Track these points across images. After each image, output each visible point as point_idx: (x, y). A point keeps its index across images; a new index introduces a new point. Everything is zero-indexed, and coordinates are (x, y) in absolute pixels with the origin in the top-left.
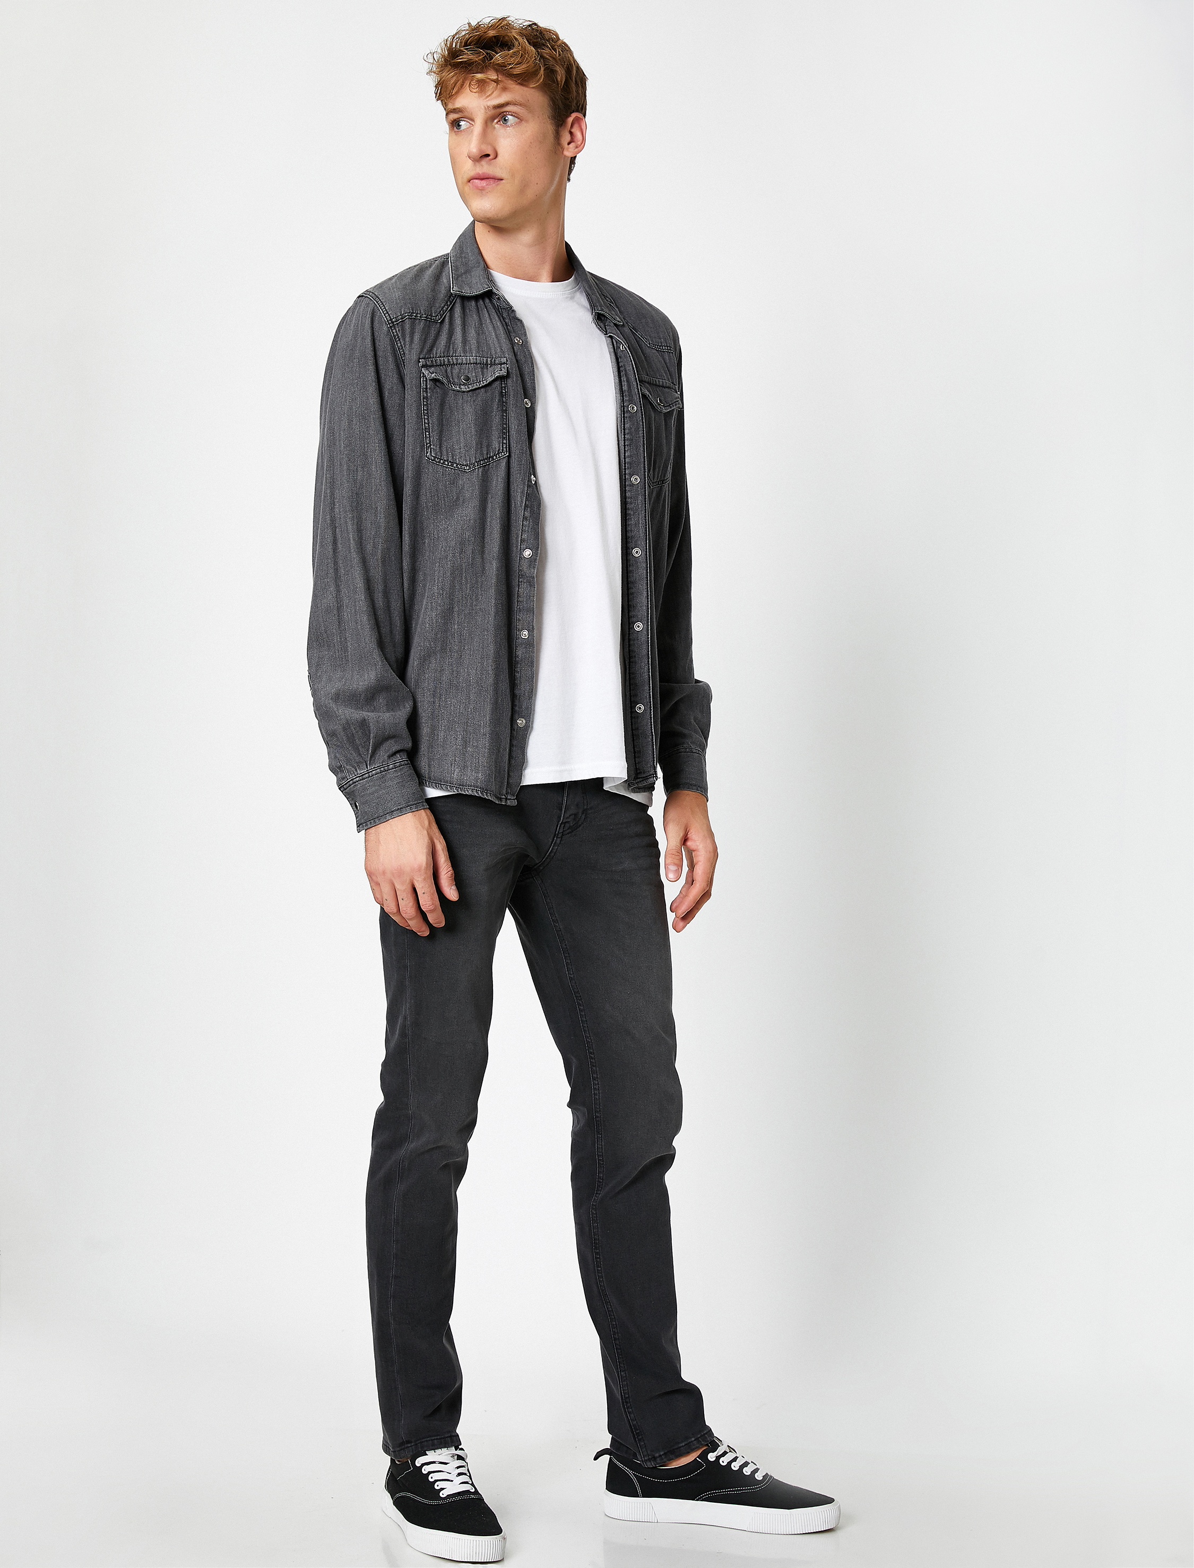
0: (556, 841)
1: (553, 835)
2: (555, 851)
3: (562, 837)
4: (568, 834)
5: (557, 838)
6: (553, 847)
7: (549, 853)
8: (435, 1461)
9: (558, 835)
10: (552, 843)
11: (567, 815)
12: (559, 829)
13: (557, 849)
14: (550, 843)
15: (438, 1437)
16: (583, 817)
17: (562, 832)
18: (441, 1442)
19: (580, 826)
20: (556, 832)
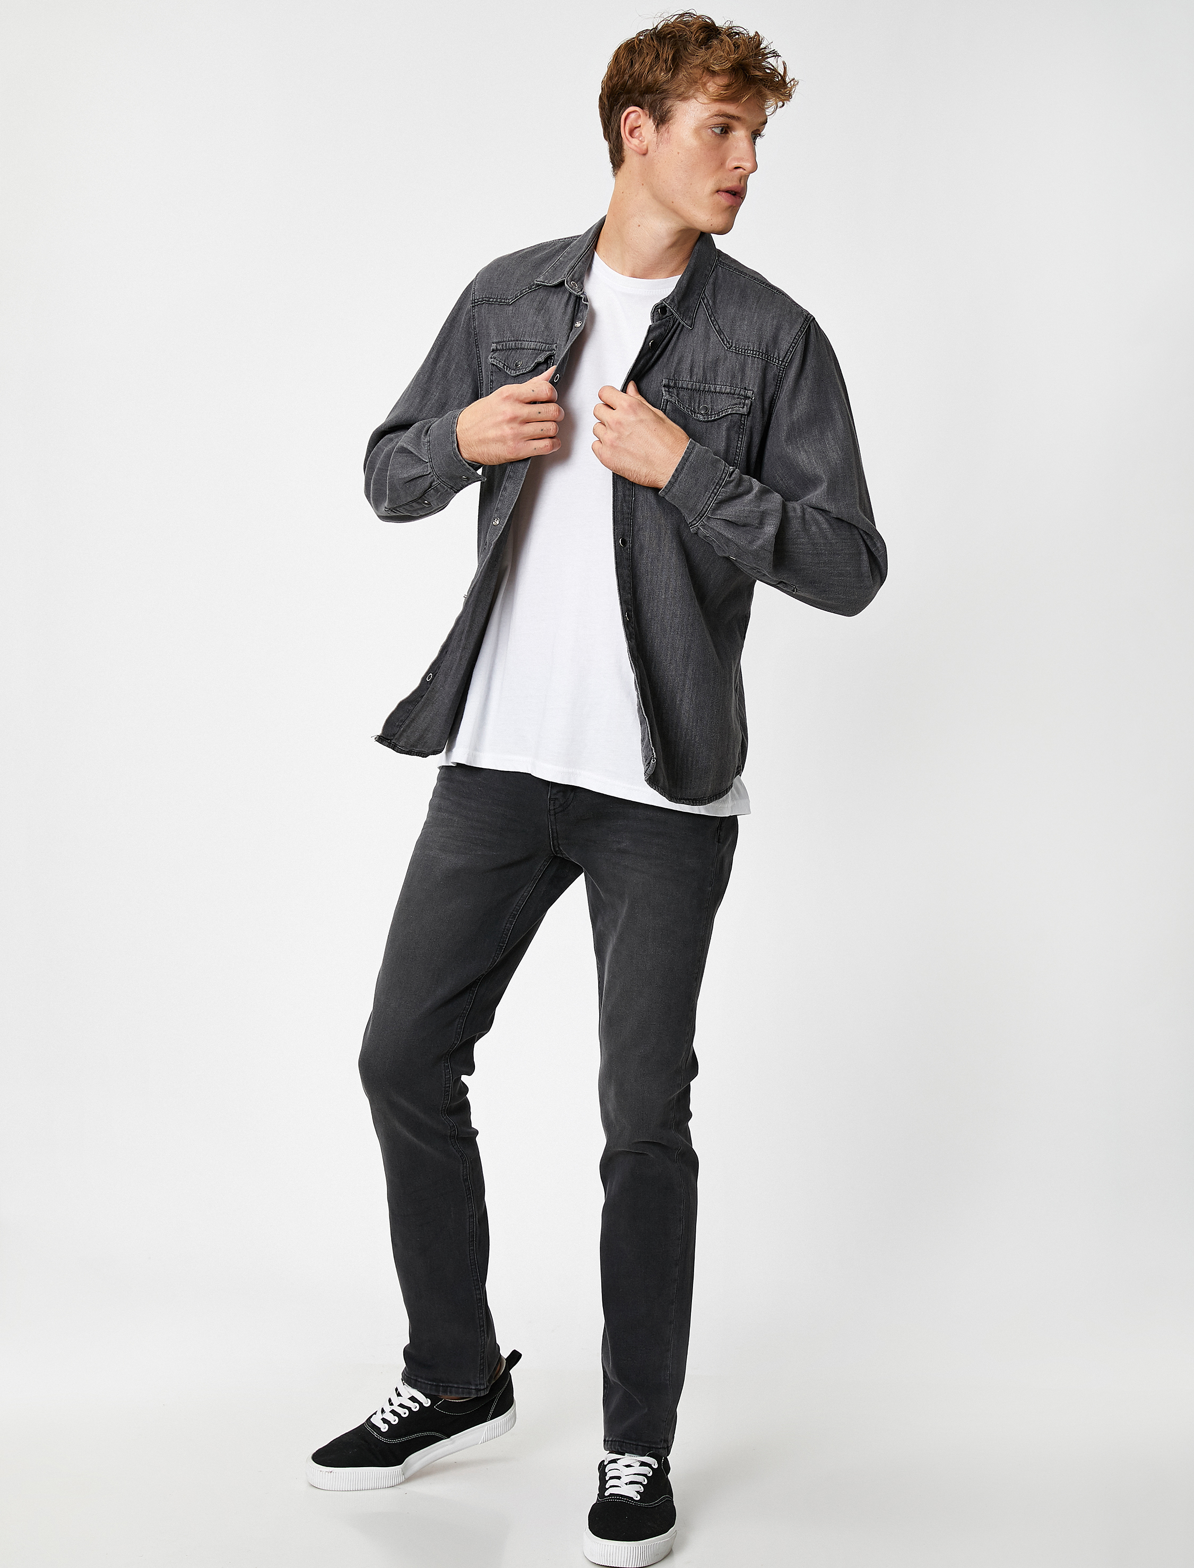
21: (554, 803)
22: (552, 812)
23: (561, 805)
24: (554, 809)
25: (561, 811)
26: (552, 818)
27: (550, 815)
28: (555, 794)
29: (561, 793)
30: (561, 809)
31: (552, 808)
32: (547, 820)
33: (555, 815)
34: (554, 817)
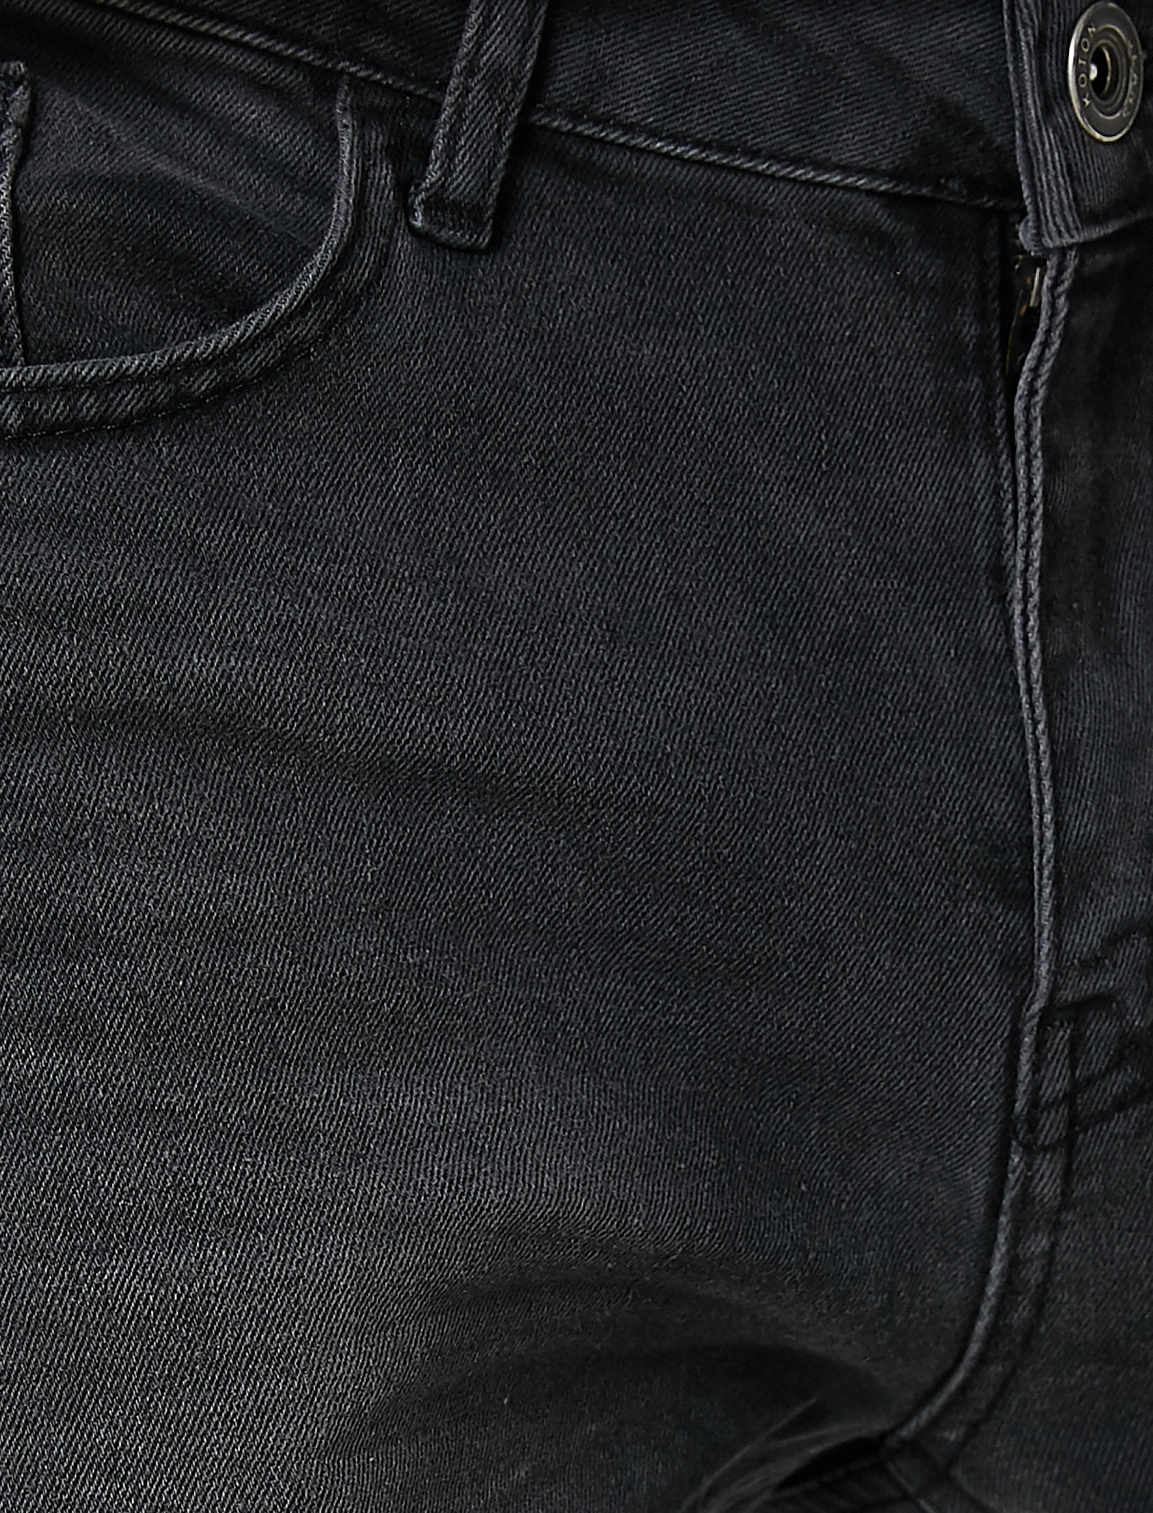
0: (1027, 1182)
1: (989, 1134)
2: (1033, 1275)
3: (1069, 1143)
4: (1120, 1105)
5: (1029, 1150)
6: (1015, 1240)
9: (1033, 1125)
10: (995, 1210)
12: (1036, 1068)
13: (1050, 1256)
14: (979, 1209)
17: (1070, 1098)
20: (1010, 1101)
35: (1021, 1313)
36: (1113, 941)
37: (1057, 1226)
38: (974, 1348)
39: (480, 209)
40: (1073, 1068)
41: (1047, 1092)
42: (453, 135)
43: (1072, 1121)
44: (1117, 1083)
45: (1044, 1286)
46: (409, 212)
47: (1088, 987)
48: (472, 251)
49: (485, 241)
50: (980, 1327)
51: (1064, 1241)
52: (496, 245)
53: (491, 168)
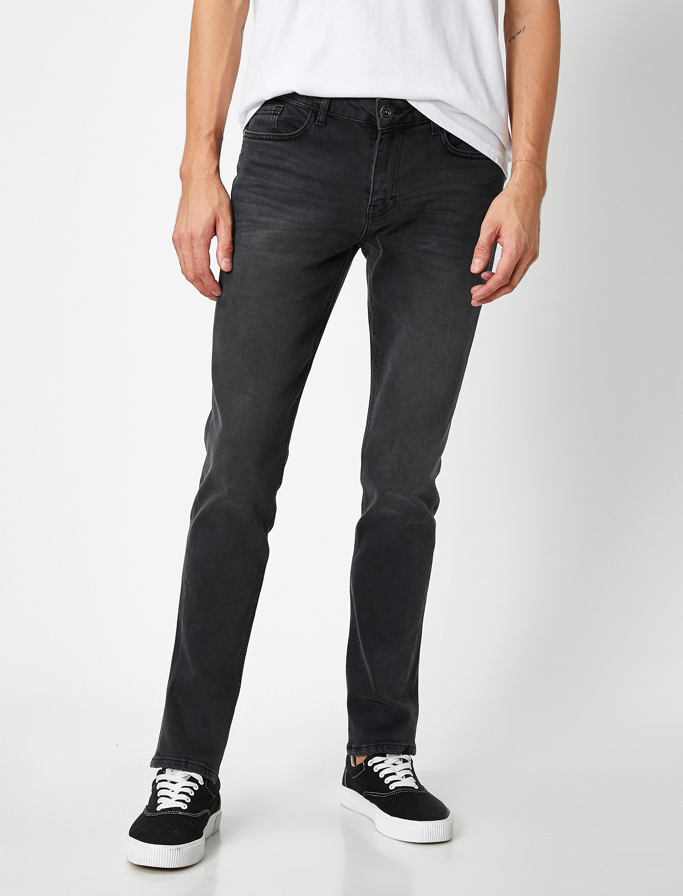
6: (367, 227)
7: (365, 233)
8: (166, 779)
11: (375, 198)
12: (369, 210)
15: (176, 759)
16: (391, 202)
18: (176, 764)
19: (389, 210)
21: (373, 209)
22: (371, 216)
23: (379, 211)
24: (373, 214)
25: (379, 216)
26: (370, 221)
27: (368, 218)
28: (375, 201)
29: (381, 201)
30: (379, 213)
31: (371, 212)
32: (364, 222)
33: (373, 218)
34: (372, 220)
35: (368, 232)
36: (378, 200)
37: (372, 226)
38: (363, 235)
39: (323, 122)
40: (373, 211)
41: (370, 213)
42: (320, 115)
43: (373, 216)
44: (378, 214)
45: (370, 231)
46: (315, 122)
47: (375, 204)
48: (322, 126)
49: (323, 125)
50: (364, 233)
51: (372, 227)
52: (324, 126)
53: (324, 118)
